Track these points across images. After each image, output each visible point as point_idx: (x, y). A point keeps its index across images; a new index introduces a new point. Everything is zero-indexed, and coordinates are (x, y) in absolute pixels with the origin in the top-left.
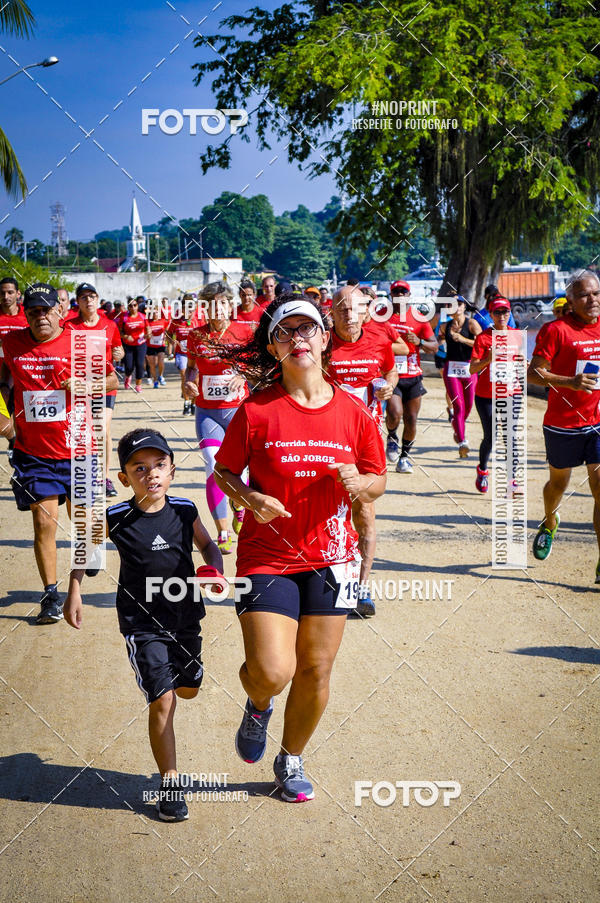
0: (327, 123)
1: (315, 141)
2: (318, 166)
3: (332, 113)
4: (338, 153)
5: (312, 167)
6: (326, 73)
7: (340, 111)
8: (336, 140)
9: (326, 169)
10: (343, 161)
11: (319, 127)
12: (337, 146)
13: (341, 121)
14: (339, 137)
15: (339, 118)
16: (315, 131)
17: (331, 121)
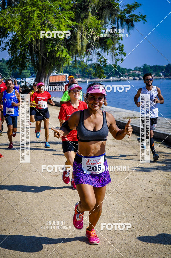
0: (5, 37)
1: (2, 42)
2: (3, 48)
3: (7, 35)
4: (8, 45)
5: (1, 49)
6: (4, 24)
7: (9, 34)
8: (7, 42)
9: (5, 49)
10: (10, 47)
11: (3, 38)
12: (8, 43)
13: (9, 37)
14: (8, 41)
15: (8, 36)
16: (2, 39)
17: (6, 37)
